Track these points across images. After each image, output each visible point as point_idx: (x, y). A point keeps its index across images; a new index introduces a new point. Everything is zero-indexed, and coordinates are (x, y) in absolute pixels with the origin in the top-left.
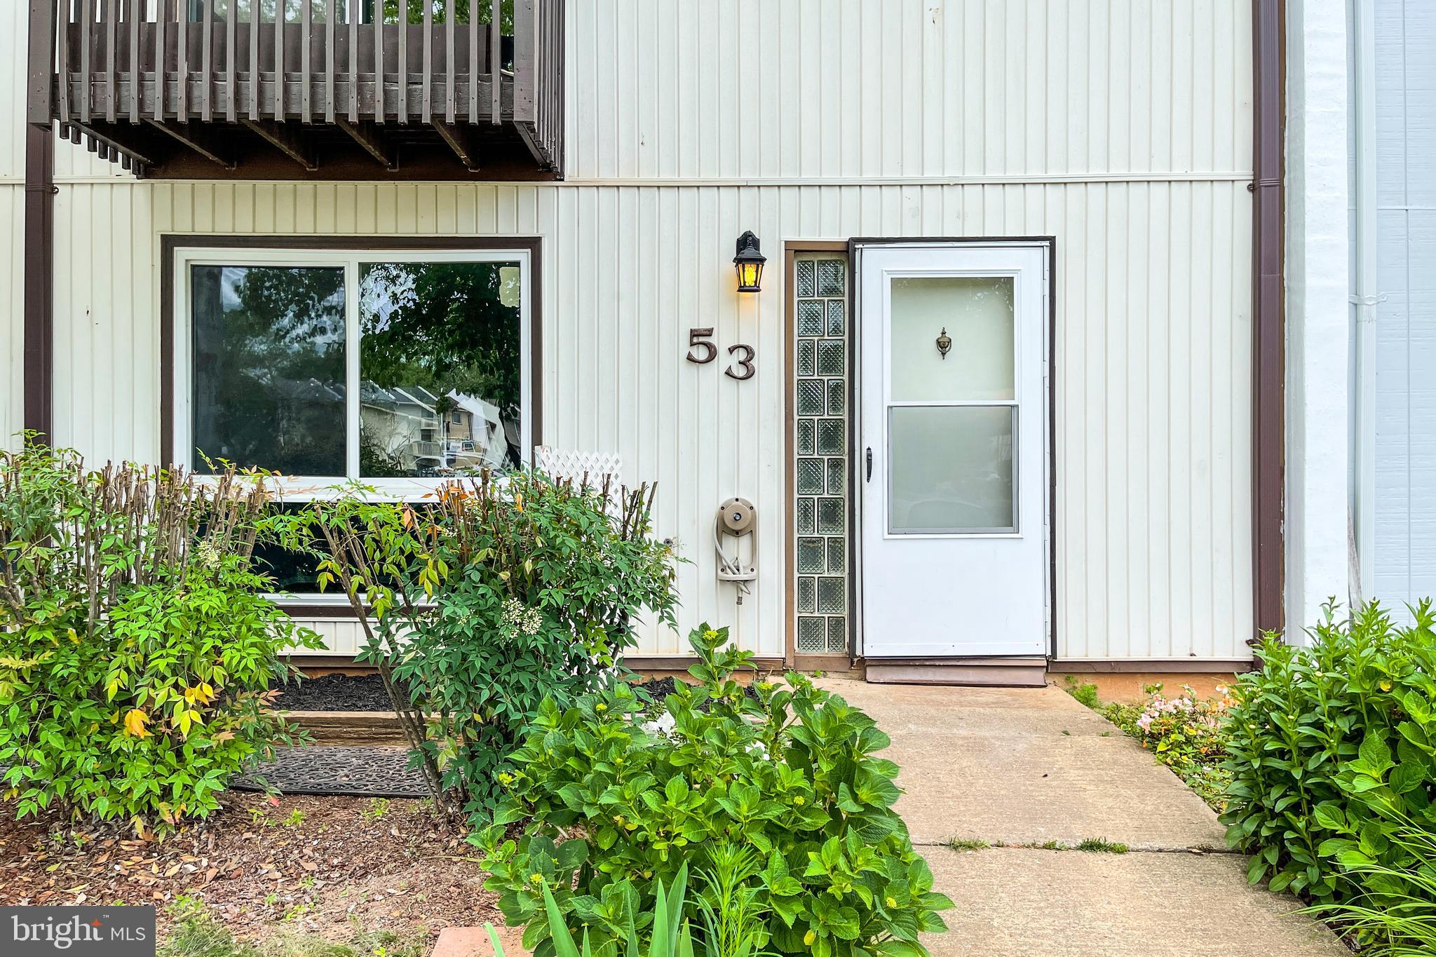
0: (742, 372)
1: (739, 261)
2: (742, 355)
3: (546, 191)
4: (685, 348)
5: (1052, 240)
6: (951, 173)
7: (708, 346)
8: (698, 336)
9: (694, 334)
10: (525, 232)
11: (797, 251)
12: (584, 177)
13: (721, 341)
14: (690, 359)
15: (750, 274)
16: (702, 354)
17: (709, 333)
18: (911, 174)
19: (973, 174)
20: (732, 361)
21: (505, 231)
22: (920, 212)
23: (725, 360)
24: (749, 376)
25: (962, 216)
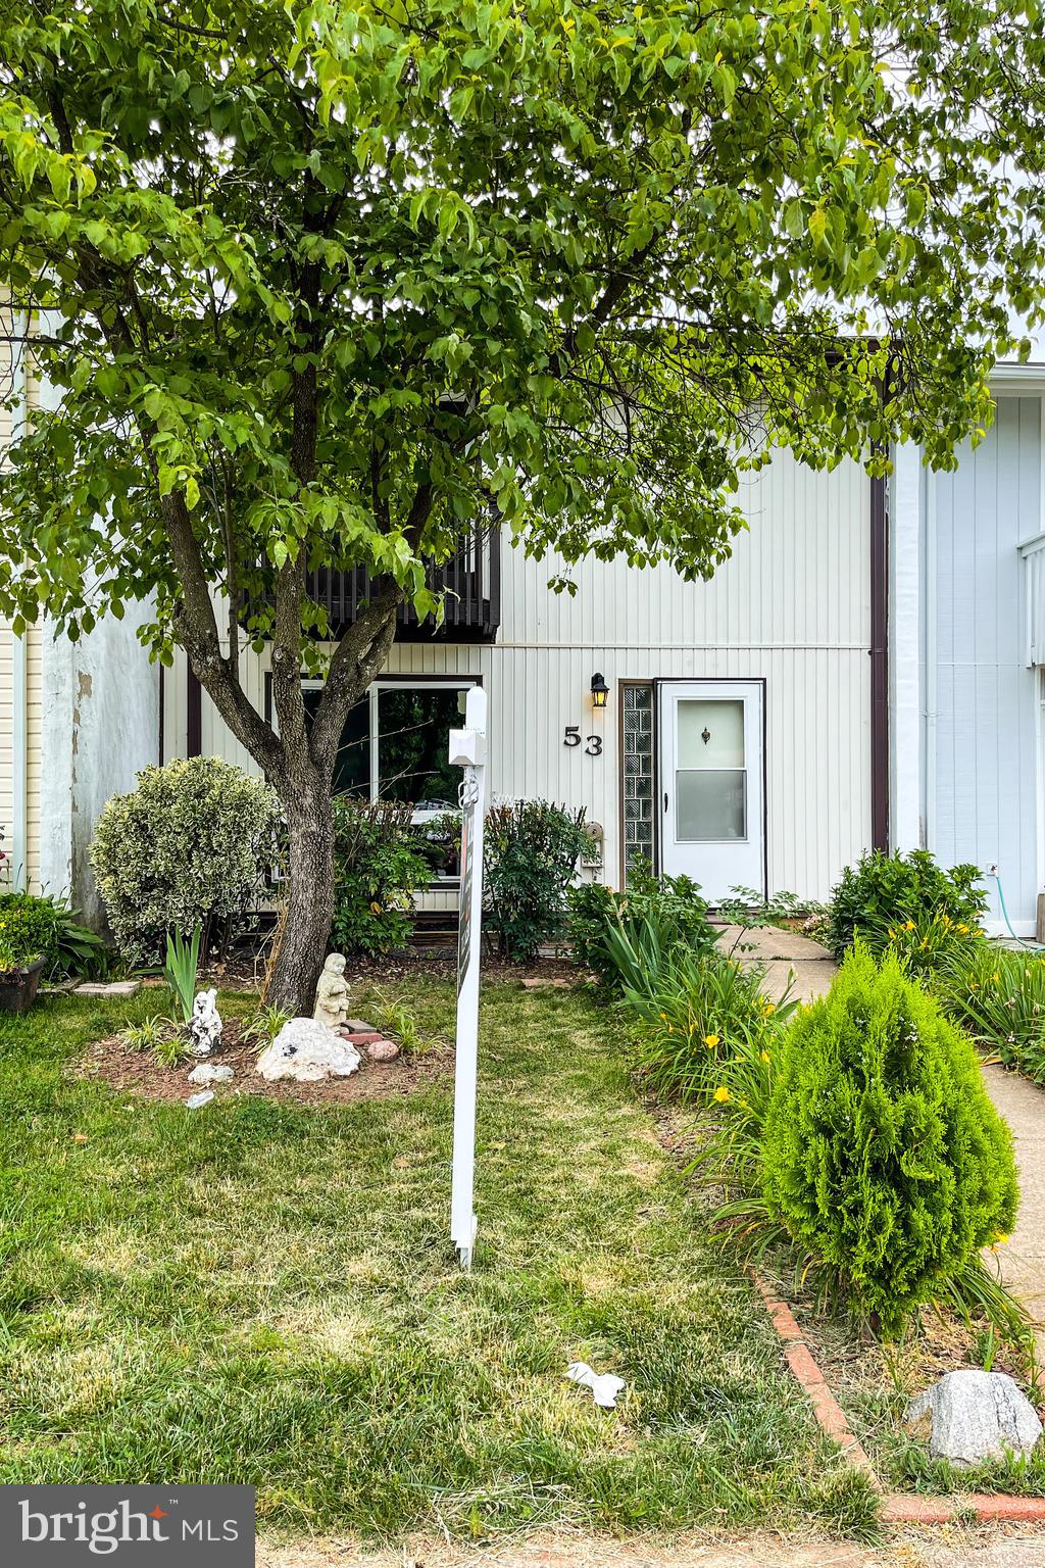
0: (595, 751)
1: (594, 691)
2: (595, 742)
3: (485, 650)
4: (563, 738)
5: (765, 680)
6: (710, 642)
7: (576, 737)
8: (570, 731)
9: (568, 729)
10: (473, 672)
11: (625, 685)
12: (507, 641)
13: (583, 734)
14: (566, 743)
15: (600, 697)
16: (572, 741)
17: (576, 729)
18: (688, 643)
19: (721, 643)
20: (589, 745)
21: (461, 672)
22: (692, 663)
23: (585, 744)
24: (599, 752)
25: (716, 666)
